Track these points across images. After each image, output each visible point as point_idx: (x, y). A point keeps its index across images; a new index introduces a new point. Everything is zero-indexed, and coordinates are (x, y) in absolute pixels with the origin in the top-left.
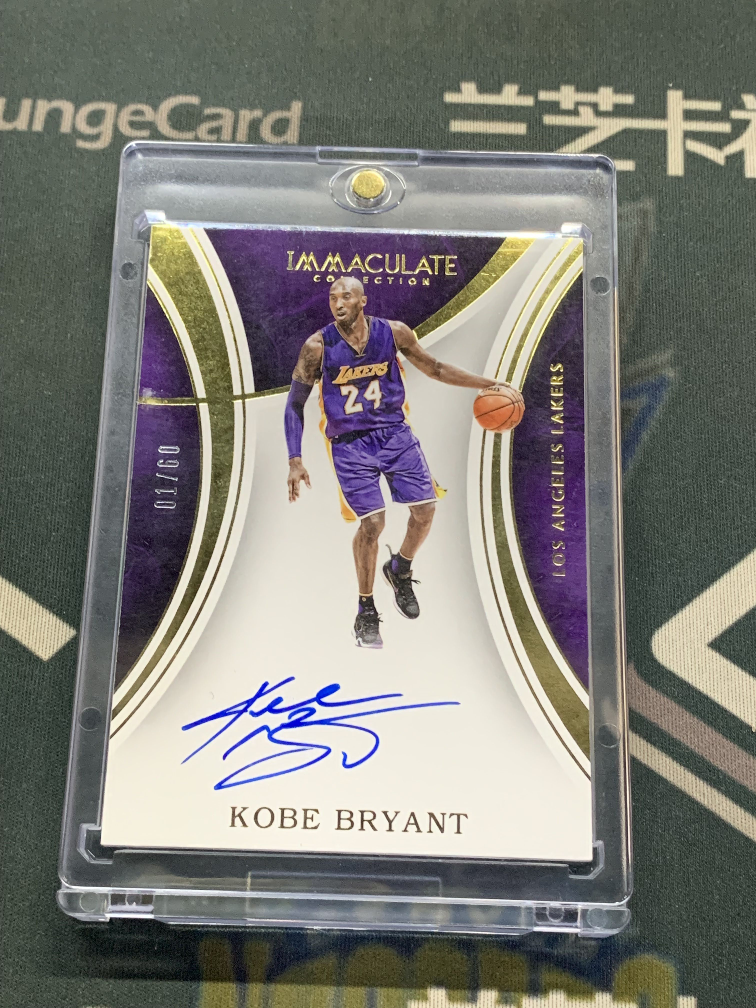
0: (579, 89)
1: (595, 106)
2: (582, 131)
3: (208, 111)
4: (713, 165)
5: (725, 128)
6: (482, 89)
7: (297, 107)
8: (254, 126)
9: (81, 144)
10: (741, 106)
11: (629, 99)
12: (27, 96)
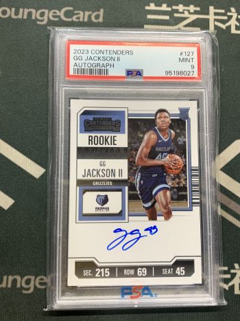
0: (184, 6)
1: (189, 11)
2: (185, 19)
3: (76, 12)
4: (222, 29)
5: (226, 18)
6: (156, 5)
7: (102, 10)
8: (90, 16)
9: (38, 23)
10: (230, 11)
11: (198, 9)
12: (21, 7)
